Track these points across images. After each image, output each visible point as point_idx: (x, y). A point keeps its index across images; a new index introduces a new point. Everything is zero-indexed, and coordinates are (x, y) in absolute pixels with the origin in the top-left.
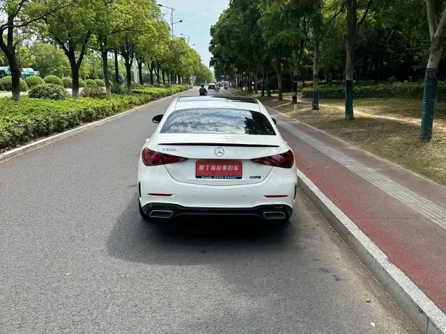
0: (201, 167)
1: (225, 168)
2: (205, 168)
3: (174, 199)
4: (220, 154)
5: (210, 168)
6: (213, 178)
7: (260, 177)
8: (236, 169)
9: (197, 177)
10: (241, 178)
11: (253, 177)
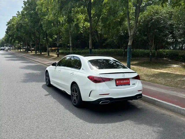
0: (118, 82)
1: (125, 81)
2: (119, 82)
3: (110, 96)
4: (124, 76)
5: (120, 82)
6: (121, 86)
7: (135, 84)
8: (128, 81)
9: (116, 86)
10: (130, 85)
11: (133, 84)
